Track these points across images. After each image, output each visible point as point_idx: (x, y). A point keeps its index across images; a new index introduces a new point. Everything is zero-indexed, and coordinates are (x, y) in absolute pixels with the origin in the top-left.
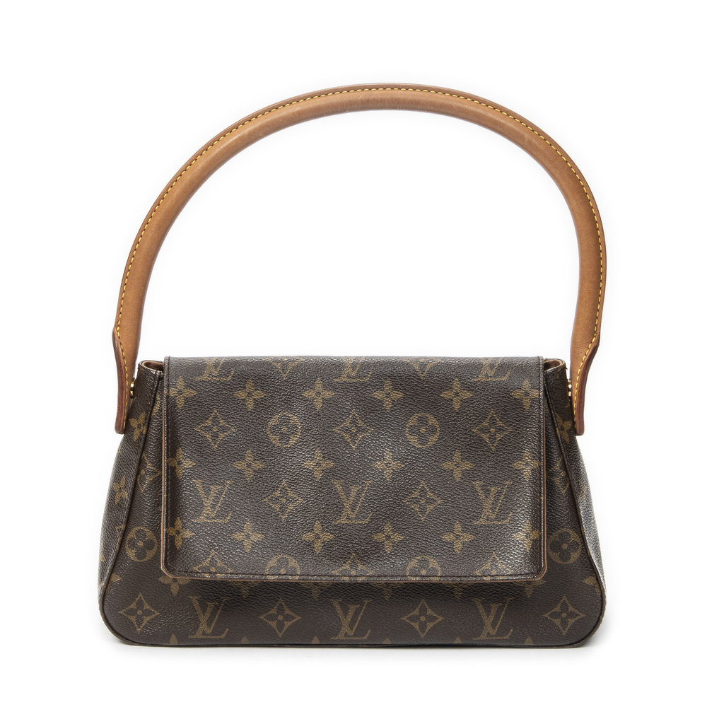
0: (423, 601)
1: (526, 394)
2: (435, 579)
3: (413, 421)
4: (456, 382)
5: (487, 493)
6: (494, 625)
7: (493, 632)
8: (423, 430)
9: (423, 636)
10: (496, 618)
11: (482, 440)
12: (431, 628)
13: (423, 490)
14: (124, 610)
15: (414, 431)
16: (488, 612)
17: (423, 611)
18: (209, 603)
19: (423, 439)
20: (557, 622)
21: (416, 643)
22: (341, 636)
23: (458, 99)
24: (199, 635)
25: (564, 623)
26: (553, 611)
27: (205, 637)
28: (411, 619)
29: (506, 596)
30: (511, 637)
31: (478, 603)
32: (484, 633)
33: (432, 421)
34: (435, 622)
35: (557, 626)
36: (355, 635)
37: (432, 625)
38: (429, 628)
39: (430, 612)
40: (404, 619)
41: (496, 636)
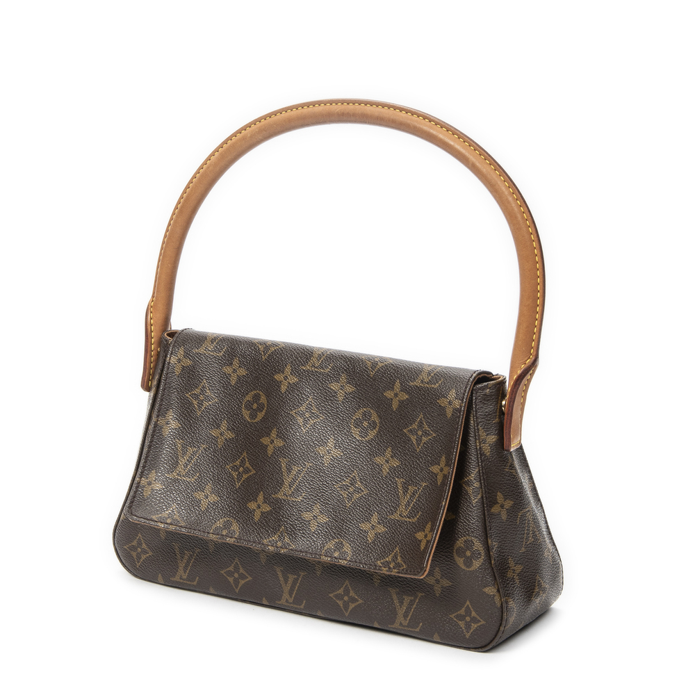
0: (347, 582)
1: (450, 403)
2: (343, 562)
3: (359, 415)
4: (398, 384)
5: (406, 490)
6: (405, 616)
7: (406, 623)
8: (366, 424)
9: (347, 614)
10: (409, 609)
11: (410, 440)
12: (353, 608)
13: (354, 479)
14: (128, 546)
15: (358, 424)
16: (401, 603)
17: (347, 592)
18: (186, 552)
19: (364, 433)
20: (462, 624)
21: (340, 619)
22: (283, 602)
23: (429, 123)
24: (177, 578)
25: (468, 626)
26: (459, 613)
27: (182, 581)
28: (336, 596)
29: (417, 591)
30: (420, 630)
31: (393, 592)
32: (398, 621)
33: (375, 417)
34: (356, 604)
35: (461, 628)
36: (294, 603)
37: (353, 606)
38: (351, 608)
39: (352, 593)
40: (331, 595)
41: (407, 626)
